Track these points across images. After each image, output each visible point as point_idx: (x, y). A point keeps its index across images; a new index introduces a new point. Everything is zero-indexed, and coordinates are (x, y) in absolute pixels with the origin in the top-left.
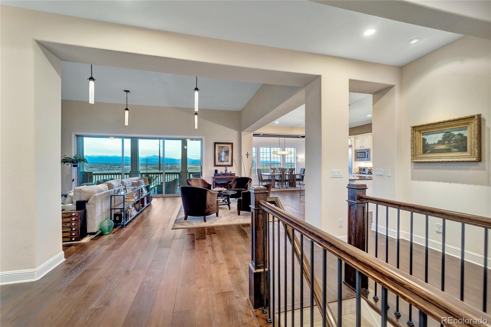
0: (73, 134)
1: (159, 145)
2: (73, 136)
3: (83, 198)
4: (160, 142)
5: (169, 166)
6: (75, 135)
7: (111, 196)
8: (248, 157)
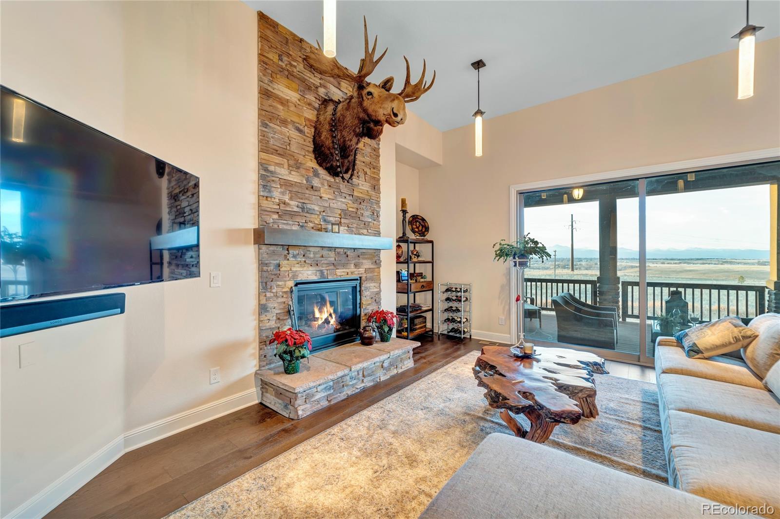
0: (513, 190)
1: (571, 227)
2: (514, 193)
4: (572, 222)
5: (584, 263)
6: (517, 191)
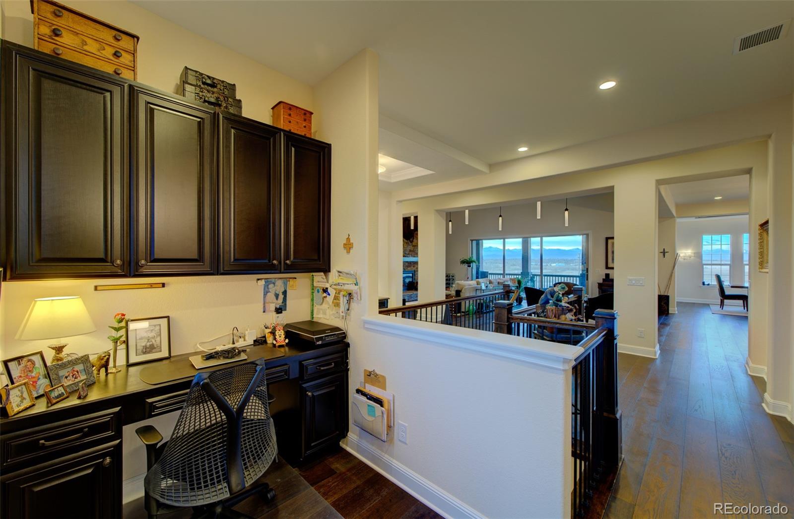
2: (469, 240)
3: (459, 289)
7: (476, 290)
8: (664, 255)
